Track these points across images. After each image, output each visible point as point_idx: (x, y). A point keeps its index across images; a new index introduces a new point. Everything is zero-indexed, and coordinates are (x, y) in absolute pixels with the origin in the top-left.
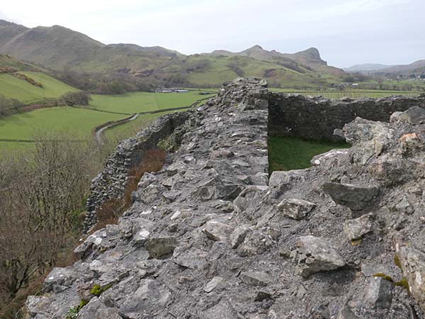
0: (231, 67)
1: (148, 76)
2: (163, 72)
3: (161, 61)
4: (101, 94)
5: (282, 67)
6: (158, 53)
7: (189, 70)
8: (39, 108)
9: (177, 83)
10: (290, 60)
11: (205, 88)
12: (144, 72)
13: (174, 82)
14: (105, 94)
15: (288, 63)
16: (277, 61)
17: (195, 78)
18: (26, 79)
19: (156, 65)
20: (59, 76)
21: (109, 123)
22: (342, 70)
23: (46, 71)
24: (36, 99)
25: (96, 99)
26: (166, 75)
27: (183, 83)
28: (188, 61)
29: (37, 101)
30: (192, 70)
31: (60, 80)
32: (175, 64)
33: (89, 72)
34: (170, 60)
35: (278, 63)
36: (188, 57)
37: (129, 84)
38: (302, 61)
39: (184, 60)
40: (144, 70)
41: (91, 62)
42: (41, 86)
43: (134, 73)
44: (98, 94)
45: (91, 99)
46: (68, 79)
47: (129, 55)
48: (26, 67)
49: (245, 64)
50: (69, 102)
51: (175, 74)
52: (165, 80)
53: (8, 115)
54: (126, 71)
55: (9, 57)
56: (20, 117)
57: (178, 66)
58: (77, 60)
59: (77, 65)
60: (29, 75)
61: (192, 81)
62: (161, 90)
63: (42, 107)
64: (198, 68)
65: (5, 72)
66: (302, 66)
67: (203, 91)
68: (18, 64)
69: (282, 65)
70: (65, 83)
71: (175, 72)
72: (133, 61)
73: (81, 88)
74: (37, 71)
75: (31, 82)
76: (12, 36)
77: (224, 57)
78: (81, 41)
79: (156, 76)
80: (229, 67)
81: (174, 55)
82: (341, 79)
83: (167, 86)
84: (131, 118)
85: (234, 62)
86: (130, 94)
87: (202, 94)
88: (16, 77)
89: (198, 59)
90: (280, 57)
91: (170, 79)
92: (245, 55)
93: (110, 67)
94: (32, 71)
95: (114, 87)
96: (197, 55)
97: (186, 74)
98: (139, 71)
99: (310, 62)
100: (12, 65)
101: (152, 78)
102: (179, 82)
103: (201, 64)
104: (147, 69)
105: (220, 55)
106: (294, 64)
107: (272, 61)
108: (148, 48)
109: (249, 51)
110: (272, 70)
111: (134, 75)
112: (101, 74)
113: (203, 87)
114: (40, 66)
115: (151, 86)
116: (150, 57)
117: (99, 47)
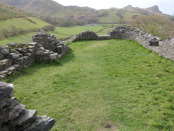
0: (118, 14)
1: (81, 19)
2: (88, 17)
3: (87, 13)
4: (61, 26)
5: (141, 14)
6: (86, 9)
7: (99, 16)
8: (32, 32)
9: (94, 22)
10: (145, 11)
11: (106, 24)
12: (80, 17)
13: (93, 21)
14: (62, 26)
15: (144, 12)
16: (138, 11)
17: (102, 20)
18: (29, 20)
19: (85, 14)
20: (44, 19)
21: (61, 39)
22: (169, 15)
23: (38, 17)
24: (31, 28)
25: (57, 29)
26: (89, 19)
27: (96, 22)
28: (99, 12)
29: (32, 29)
30: (100, 16)
31: (44, 20)
32: (93, 13)
33: (57, 17)
34: (91, 12)
35: (139, 13)
36: (99, 11)
37: (73, 22)
38: (150, 11)
39: (97, 12)
40: (80, 16)
41: (58, 13)
42: (35, 23)
43: (76, 18)
44: (59, 26)
45: (55, 29)
46: (47, 20)
47: (74, 10)
48: (30, 15)
49: (124, 13)
50: (45, 30)
51: (93, 18)
52: (88, 20)
53: (17, 35)
54: (73, 17)
55: (24, 11)
56: (22, 36)
57: (94, 14)
58: (53, 12)
59: (53, 15)
60: (30, 18)
61: (100, 21)
62: (86, 25)
63: (33, 32)
64: (103, 15)
65: (20, 17)
66: (150, 13)
67: (105, 25)
68: (27, 14)
69: (141, 13)
70: (46, 22)
71: (93, 17)
72: (75, 13)
73: (52, 24)
74: (35, 17)
75: (31, 21)
76: (28, 3)
77: (114, 10)
78: (54, 4)
79: (85, 19)
80: (117, 14)
81: (93, 10)
82: (169, 20)
83: (89, 23)
84: (71, 37)
85: (119, 12)
86: (73, 26)
87: (104, 26)
88: (24, 19)
89: (103, 11)
90: (140, 10)
91: (91, 20)
92: (124, 9)
93: (66, 15)
94: (32, 16)
95: (66, 24)
96: (103, 10)
97: (98, 18)
98: (78, 17)
99: (154, 12)
100: (24, 14)
101: (83, 20)
102: (95, 21)
103: (104, 14)
104: (81, 16)
105: (113, 10)
106: (147, 13)
107: (137, 11)
108: (82, 7)
109: (126, 8)
110: (136, 15)
111: (75, 19)
112: (62, 18)
113: (105, 23)
114: (37, 15)
115: (82, 23)
116: (83, 11)
117: (61, 7)
